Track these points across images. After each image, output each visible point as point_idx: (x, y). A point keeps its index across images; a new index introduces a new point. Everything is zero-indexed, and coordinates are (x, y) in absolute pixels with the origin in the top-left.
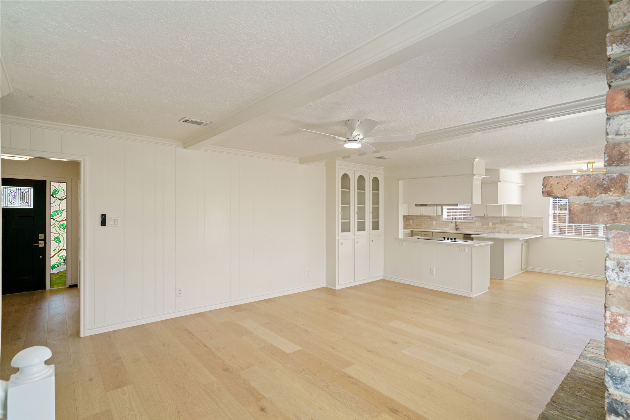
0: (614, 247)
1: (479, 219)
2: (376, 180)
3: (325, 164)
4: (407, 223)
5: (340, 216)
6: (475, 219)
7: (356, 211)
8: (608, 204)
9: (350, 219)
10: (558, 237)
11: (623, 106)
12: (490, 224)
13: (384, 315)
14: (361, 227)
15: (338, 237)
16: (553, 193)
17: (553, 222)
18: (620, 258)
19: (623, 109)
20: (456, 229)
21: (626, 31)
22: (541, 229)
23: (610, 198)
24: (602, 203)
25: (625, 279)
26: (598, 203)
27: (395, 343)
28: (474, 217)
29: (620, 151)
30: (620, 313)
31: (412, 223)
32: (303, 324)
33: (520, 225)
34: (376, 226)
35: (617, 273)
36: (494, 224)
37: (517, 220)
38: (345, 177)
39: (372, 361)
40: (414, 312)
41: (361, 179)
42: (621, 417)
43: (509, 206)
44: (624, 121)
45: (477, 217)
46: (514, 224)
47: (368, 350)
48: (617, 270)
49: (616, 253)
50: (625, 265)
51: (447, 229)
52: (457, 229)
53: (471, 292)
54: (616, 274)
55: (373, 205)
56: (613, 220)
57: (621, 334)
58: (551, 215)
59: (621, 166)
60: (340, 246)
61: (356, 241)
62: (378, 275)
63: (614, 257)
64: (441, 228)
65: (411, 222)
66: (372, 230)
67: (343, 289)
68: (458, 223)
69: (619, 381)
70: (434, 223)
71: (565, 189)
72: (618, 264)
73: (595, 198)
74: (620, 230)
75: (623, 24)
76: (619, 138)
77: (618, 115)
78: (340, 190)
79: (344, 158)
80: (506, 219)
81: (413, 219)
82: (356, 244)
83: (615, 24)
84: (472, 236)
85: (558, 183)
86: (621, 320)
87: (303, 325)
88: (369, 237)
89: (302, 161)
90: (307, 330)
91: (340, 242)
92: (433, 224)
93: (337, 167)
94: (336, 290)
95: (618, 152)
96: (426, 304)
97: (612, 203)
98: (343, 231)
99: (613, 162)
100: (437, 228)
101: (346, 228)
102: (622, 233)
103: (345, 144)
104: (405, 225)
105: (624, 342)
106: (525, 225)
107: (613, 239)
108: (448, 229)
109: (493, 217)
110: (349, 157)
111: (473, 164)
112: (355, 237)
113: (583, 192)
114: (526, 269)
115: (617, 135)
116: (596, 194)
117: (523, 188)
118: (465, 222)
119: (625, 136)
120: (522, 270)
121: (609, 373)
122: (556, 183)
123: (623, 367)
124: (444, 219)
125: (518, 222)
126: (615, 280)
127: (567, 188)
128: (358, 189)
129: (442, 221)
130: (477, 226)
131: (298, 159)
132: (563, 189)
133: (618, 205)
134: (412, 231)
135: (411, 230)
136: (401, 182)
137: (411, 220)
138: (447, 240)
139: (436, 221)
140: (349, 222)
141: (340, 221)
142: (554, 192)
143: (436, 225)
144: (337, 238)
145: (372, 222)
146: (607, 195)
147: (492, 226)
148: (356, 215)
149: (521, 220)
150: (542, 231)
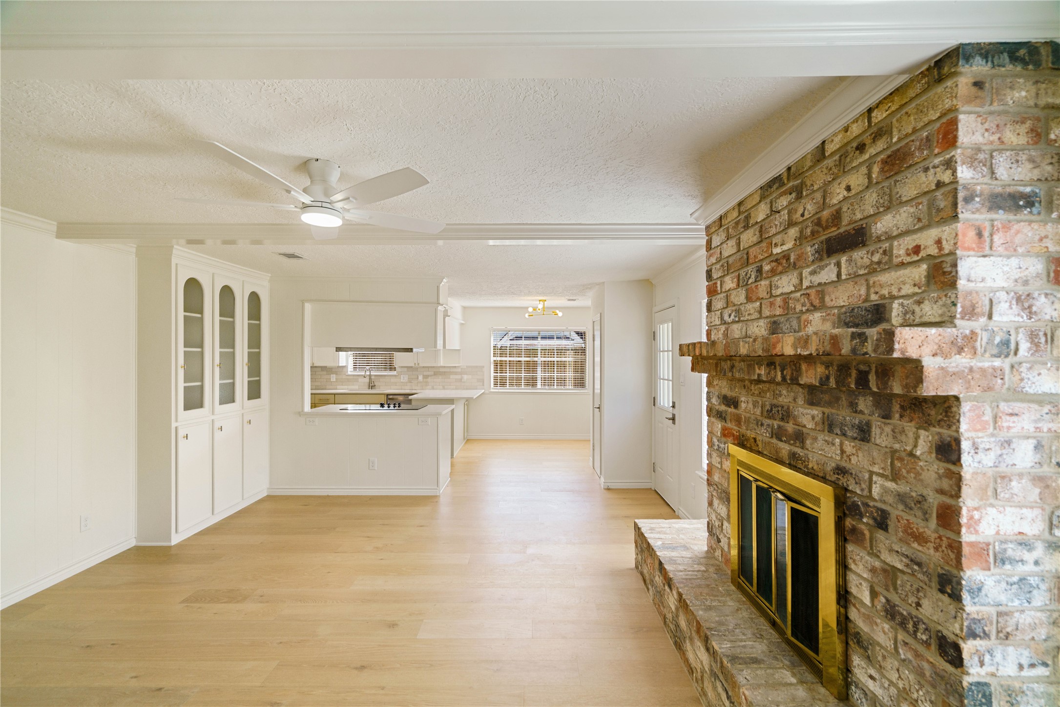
0: (969, 424)
1: (406, 369)
2: (254, 299)
3: (134, 250)
5: (181, 373)
6: (398, 370)
7: (217, 360)
8: (963, 369)
9: (202, 379)
10: (503, 391)
11: (974, 246)
12: (421, 378)
13: (329, 572)
14: (228, 396)
15: (176, 421)
16: (907, 352)
17: (495, 373)
18: (974, 436)
19: (973, 250)
21: (975, 154)
22: (481, 381)
23: (964, 360)
24: (957, 366)
25: (979, 462)
26: (953, 367)
27: (393, 625)
28: (397, 367)
29: (971, 301)
30: (975, 506)
32: (134, 674)
33: (458, 377)
34: (254, 392)
35: (972, 456)
36: (425, 377)
37: (455, 370)
38: (193, 287)
39: (383, 688)
40: (377, 548)
41: (227, 293)
42: (978, 639)
43: (446, 351)
44: (974, 265)
45: (402, 367)
46: (452, 377)
47: (356, 668)
48: (973, 451)
49: (970, 431)
50: (980, 446)
51: (354, 388)
52: (372, 386)
53: (436, 487)
54: (971, 458)
55: (249, 348)
56: (967, 388)
57: (977, 532)
59: (972, 321)
60: (182, 442)
61: (217, 425)
62: (258, 490)
63: (968, 436)
64: (346, 387)
66: (248, 399)
67: (189, 538)
68: (373, 377)
69: (976, 593)
70: (333, 378)
71: (920, 347)
72: (974, 444)
73: (950, 360)
74: (973, 401)
75: (971, 144)
76: (972, 285)
77: (968, 256)
78: (181, 314)
79: (190, 242)
80: (442, 370)
82: (218, 434)
83: (965, 140)
84: (410, 397)
85: (912, 338)
86: (976, 515)
87: (136, 677)
88: (243, 414)
89: (65, 231)
90: (160, 689)
91: (181, 433)
92: (333, 380)
93: (174, 261)
94: (170, 547)
95: (970, 303)
96: (384, 525)
97: (966, 367)
98: (187, 407)
99: (966, 315)
100: (338, 387)
101: (194, 400)
102: (976, 405)
103: (303, 213)
105: (979, 542)
106: (465, 377)
107: (968, 413)
108: (356, 387)
109: (424, 367)
110: (200, 242)
111: (438, 287)
112: (213, 417)
113: (938, 351)
114: (467, 437)
115: (969, 280)
116: (950, 355)
118: (385, 376)
119: (976, 284)
120: (464, 439)
121: (967, 586)
122: (910, 337)
123: (978, 575)
124: (349, 371)
125: (456, 373)
126: (970, 465)
127: (923, 345)
128: (221, 316)
129: (346, 374)
130: (402, 381)
131: (55, 223)
132: (918, 347)
133: (971, 370)
136: (308, 306)
138: (387, 408)
139: (336, 374)
140: (202, 388)
141: (181, 385)
142: (908, 350)
143: (337, 381)
144: (174, 425)
145: (249, 382)
146: (961, 357)
147: (423, 380)
148: (217, 370)
149: (459, 370)
150: (483, 385)
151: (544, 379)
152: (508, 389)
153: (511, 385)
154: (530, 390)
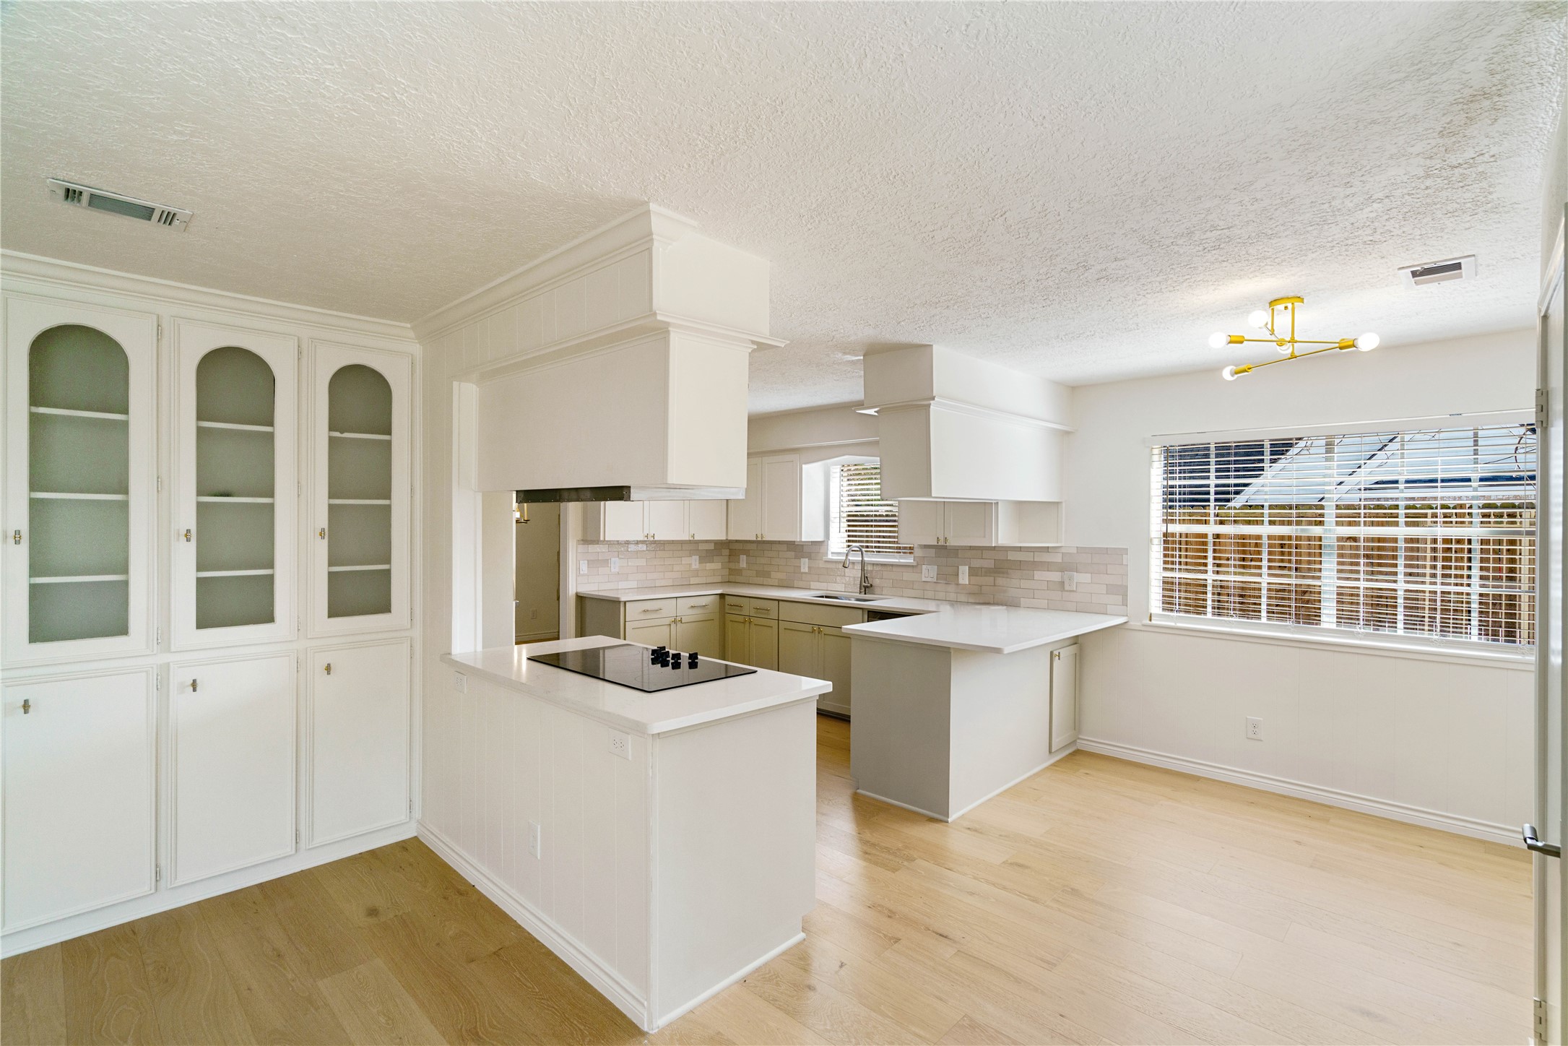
1: (932, 553)
4: (733, 566)
6: (918, 552)
10: (1180, 625)
12: (964, 574)
17: (1165, 569)
20: (863, 590)
22: (1121, 591)
28: (916, 546)
31: (745, 566)
33: (1055, 576)
36: (976, 574)
37: (1046, 558)
43: (1021, 507)
45: (923, 545)
46: (1038, 575)
51: (838, 589)
52: (865, 587)
58: (1156, 541)
64: (824, 585)
65: (743, 562)
68: (869, 568)
70: (805, 565)
80: (1012, 556)
81: (746, 552)
92: (802, 570)
100: (813, 585)
104: (726, 572)
106: (1072, 580)
108: (841, 588)
109: (971, 548)
114: (1074, 742)
117: (1064, 438)
118: (892, 565)
120: (1050, 752)
124: (832, 553)
125: (1047, 566)
129: (825, 558)
130: (924, 579)
134: (722, 596)
135: (719, 591)
137: (741, 556)
139: (810, 558)
143: (809, 573)
147: (969, 580)
149: (1059, 558)
150: (1125, 603)
151: (1346, 599)
152: (1208, 621)
153: (1220, 609)
154: (1288, 630)
